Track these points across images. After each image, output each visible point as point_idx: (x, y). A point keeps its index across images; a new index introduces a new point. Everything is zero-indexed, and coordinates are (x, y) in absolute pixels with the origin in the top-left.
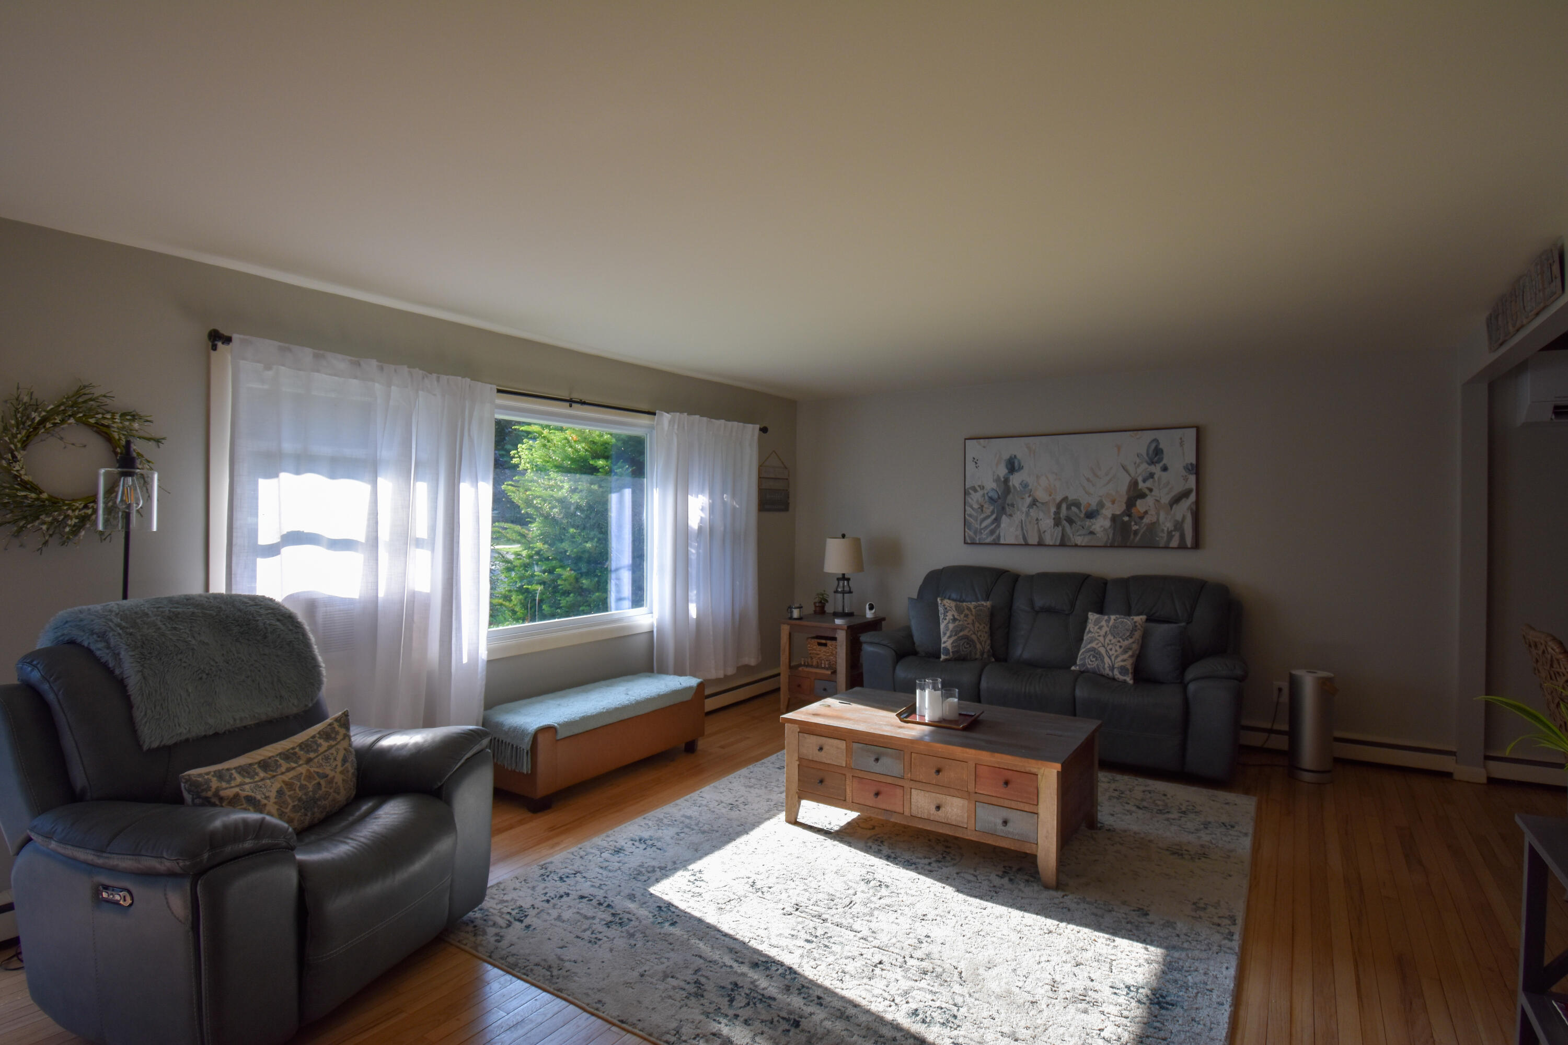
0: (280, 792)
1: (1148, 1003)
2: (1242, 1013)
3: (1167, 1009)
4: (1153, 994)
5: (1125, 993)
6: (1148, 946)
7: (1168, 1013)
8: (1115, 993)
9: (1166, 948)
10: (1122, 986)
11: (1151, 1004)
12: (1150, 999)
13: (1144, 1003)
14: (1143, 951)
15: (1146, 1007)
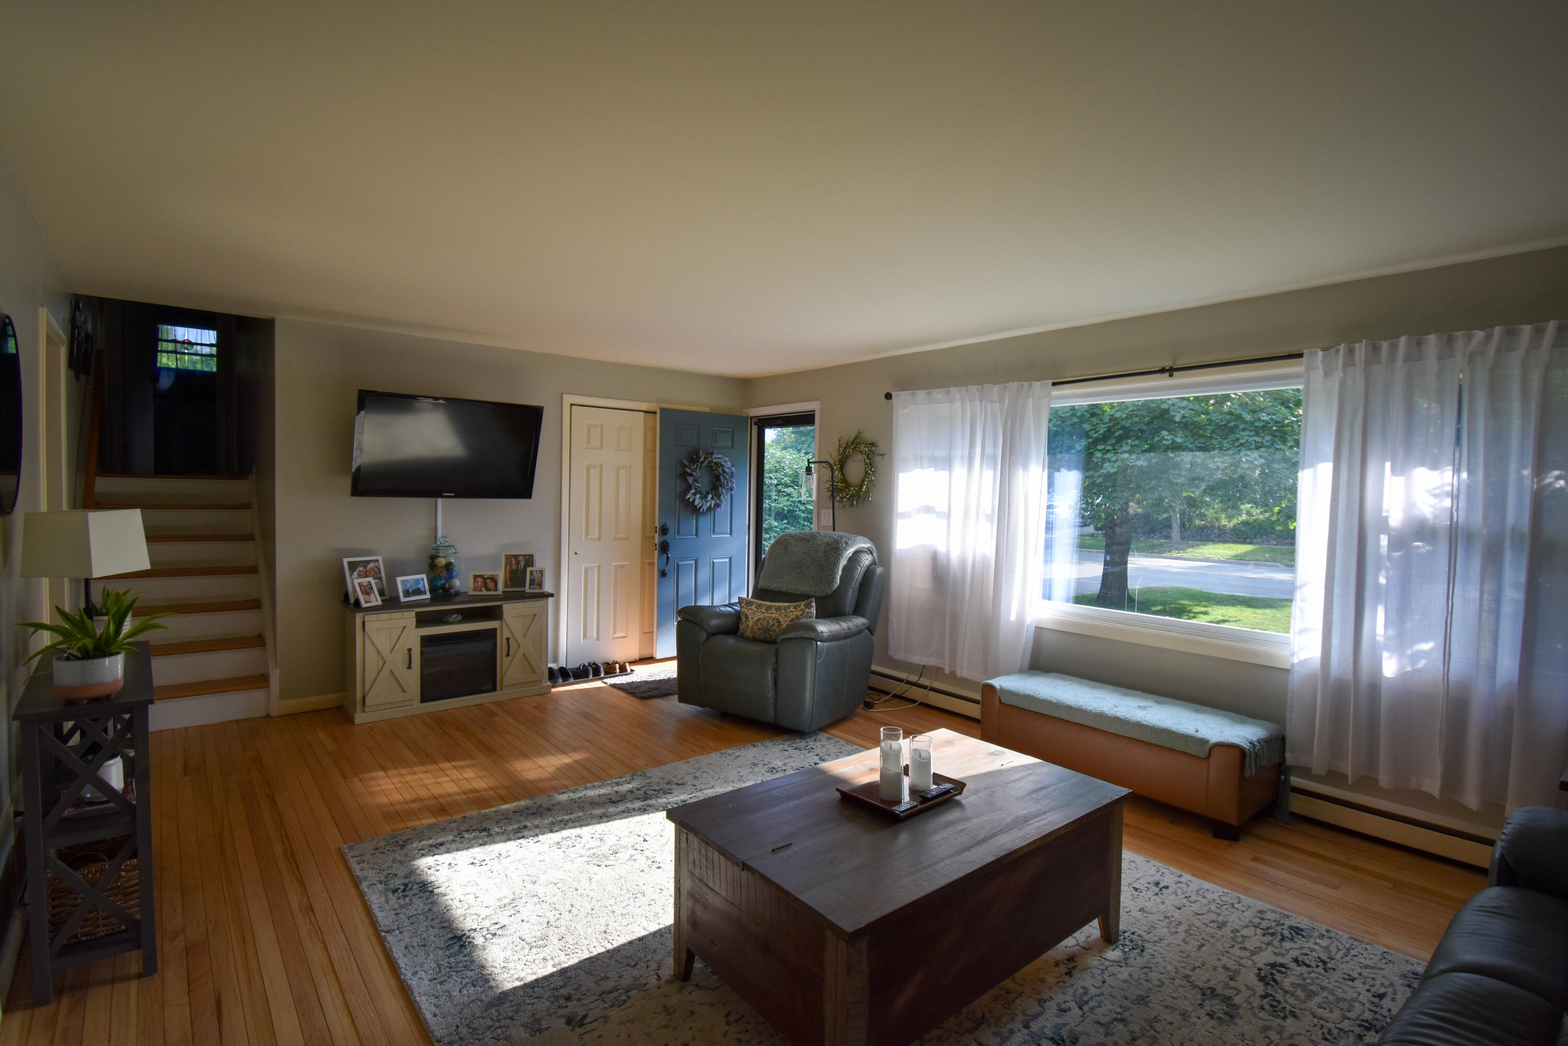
0: (759, 620)
1: (468, 934)
2: (393, 983)
3: (450, 939)
4: (470, 942)
5: (490, 929)
6: (522, 983)
7: (447, 937)
8: (496, 923)
9: (506, 994)
10: (499, 932)
11: (464, 934)
12: (469, 937)
13: (469, 931)
14: (522, 975)
15: (466, 930)
